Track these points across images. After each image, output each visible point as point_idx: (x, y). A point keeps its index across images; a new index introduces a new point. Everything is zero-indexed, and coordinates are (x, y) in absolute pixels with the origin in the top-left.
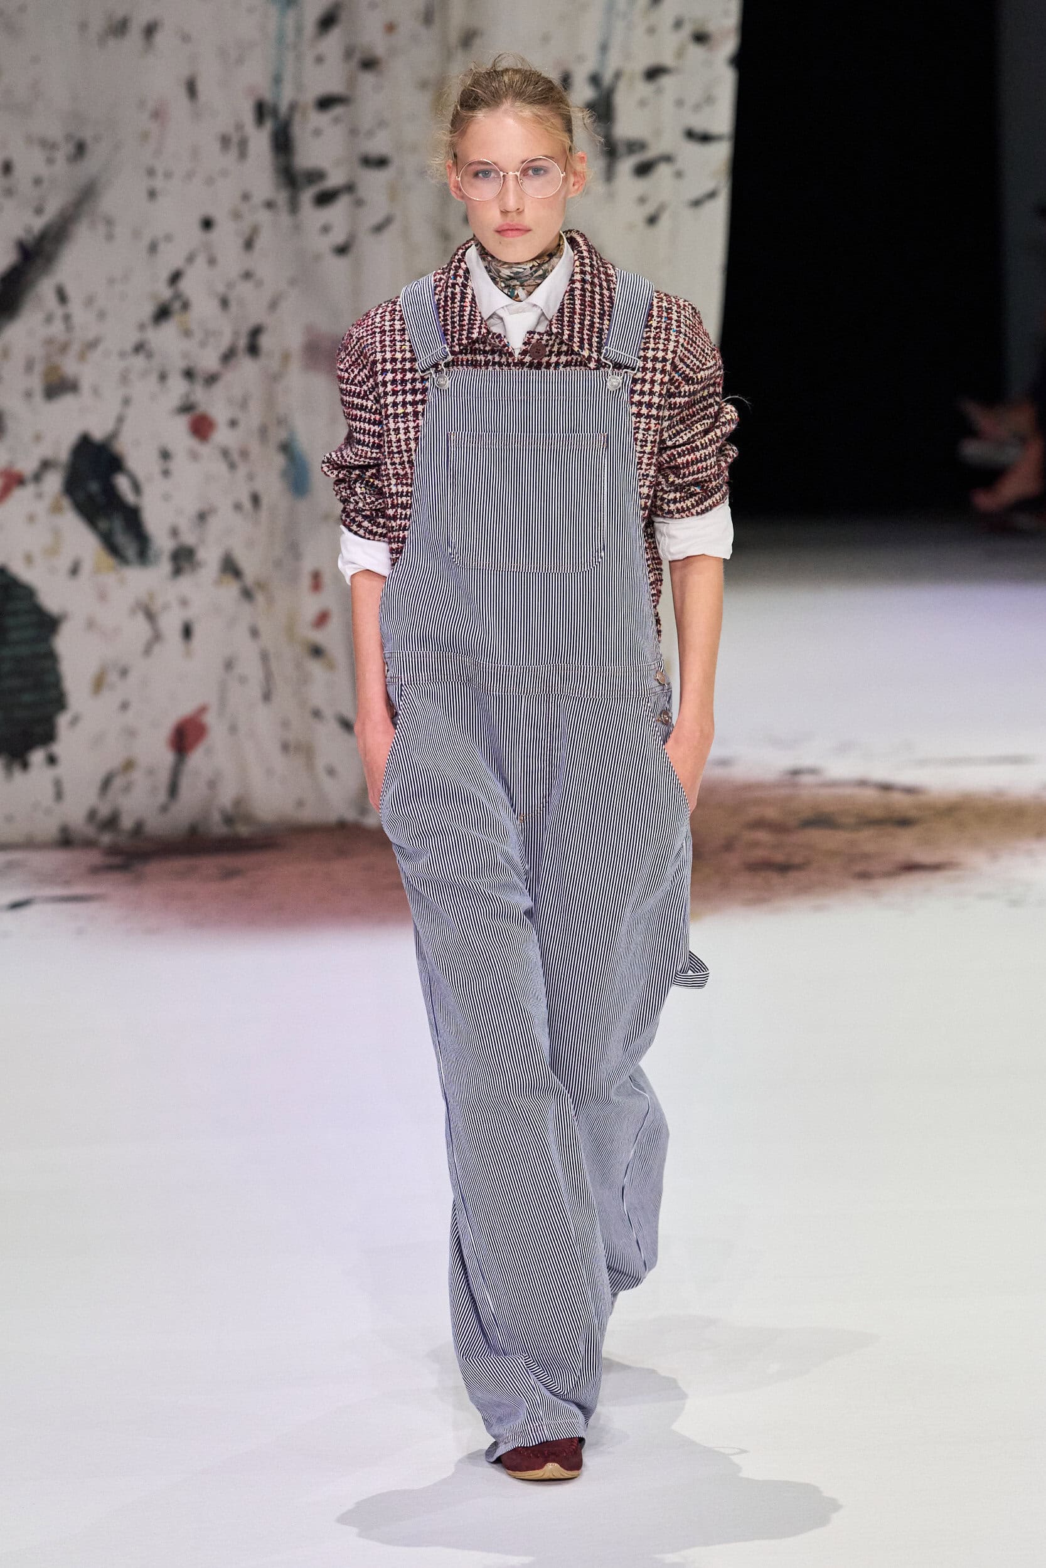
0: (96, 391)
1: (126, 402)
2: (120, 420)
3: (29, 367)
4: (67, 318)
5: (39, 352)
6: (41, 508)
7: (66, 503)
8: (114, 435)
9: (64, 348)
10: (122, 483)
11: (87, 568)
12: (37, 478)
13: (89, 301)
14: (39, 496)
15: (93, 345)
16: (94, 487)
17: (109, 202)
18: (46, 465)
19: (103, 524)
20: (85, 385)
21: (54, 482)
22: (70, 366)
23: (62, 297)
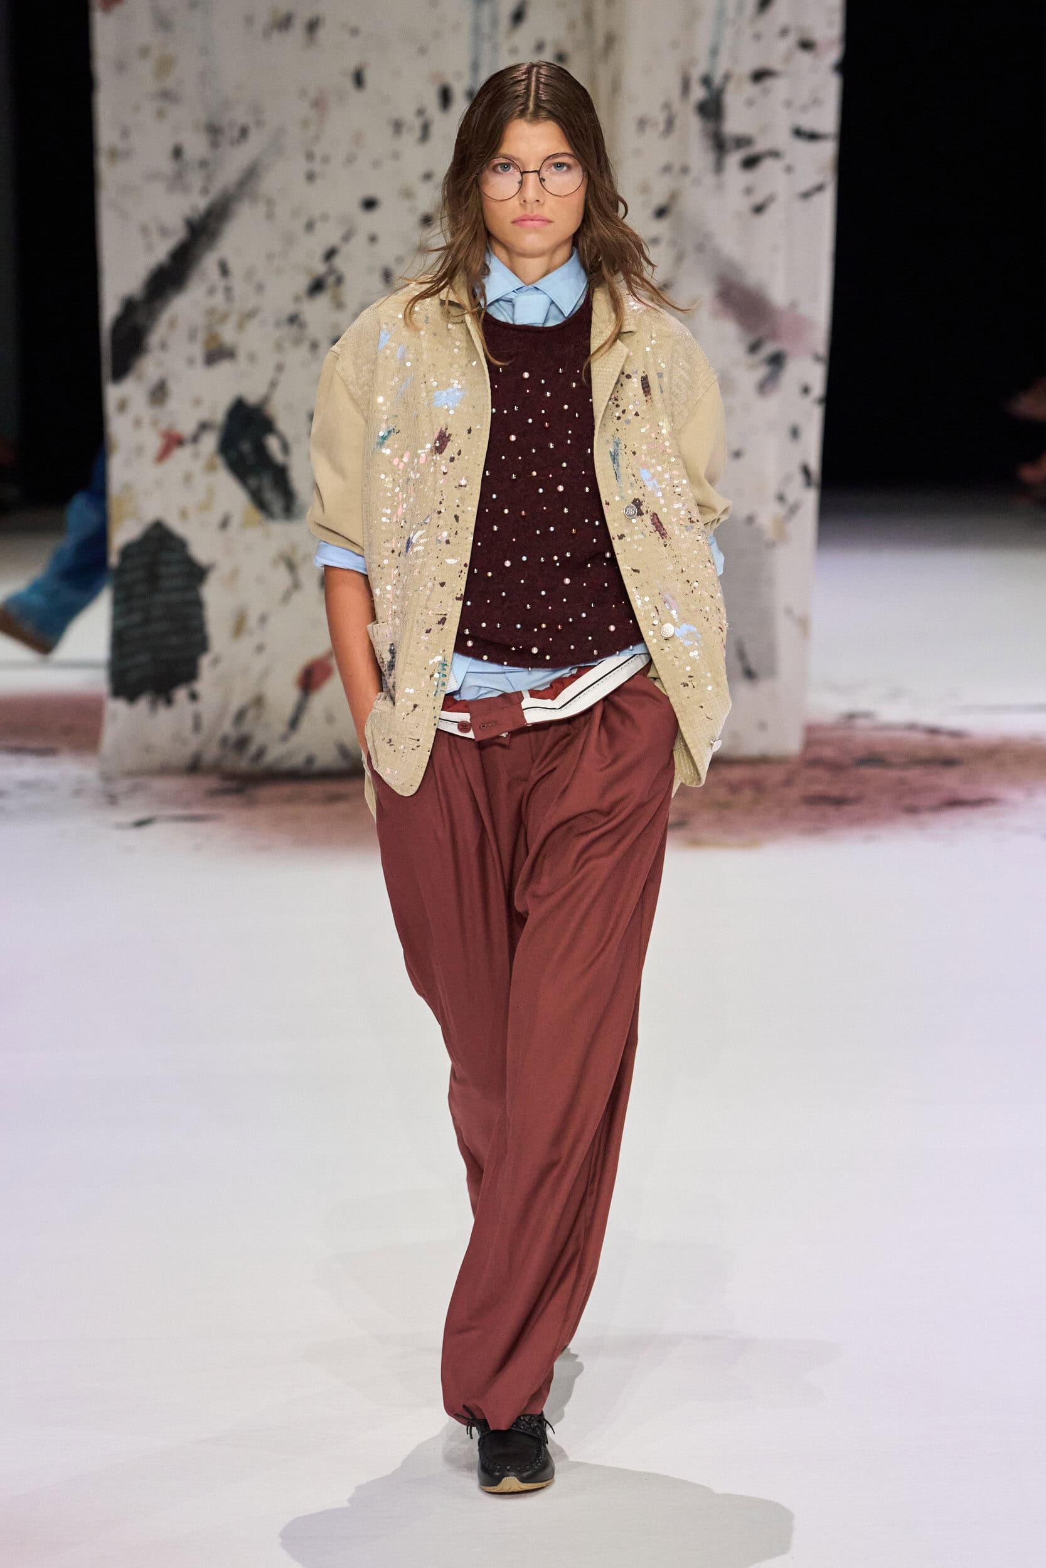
0: (252, 358)
1: (280, 368)
2: (273, 384)
3: (192, 336)
4: (228, 290)
5: (199, 320)
6: (197, 466)
7: (220, 462)
8: (266, 400)
9: (224, 317)
10: (273, 444)
11: (235, 522)
12: (195, 439)
13: (250, 274)
14: (196, 455)
15: (250, 315)
16: (246, 447)
17: (269, 183)
18: (204, 427)
19: (253, 482)
20: (242, 355)
21: (210, 442)
22: (228, 334)
23: (224, 270)
